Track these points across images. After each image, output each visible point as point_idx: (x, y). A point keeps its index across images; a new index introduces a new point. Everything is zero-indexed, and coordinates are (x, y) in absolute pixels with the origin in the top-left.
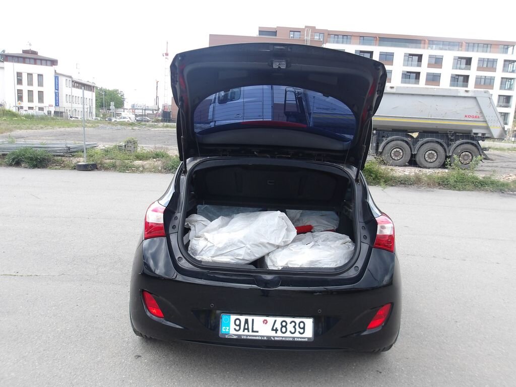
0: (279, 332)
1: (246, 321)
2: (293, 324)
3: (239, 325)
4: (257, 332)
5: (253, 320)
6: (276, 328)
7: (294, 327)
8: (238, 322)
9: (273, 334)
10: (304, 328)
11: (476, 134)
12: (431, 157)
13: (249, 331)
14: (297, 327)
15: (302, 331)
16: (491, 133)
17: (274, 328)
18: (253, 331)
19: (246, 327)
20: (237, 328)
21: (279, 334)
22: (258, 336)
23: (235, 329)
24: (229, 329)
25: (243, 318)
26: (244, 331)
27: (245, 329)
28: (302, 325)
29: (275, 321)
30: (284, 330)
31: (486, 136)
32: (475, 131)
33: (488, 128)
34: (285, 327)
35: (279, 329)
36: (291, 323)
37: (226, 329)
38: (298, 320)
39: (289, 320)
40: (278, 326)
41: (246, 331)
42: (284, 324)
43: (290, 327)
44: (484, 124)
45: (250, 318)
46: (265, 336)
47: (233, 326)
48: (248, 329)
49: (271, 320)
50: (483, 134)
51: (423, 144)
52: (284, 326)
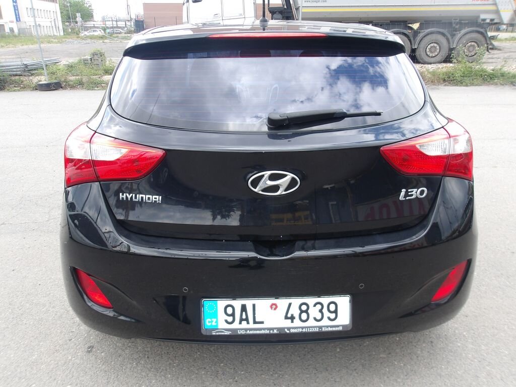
0: (297, 320)
1: (244, 308)
2: (319, 307)
3: (233, 315)
4: (262, 323)
5: (254, 306)
6: (292, 315)
7: (321, 311)
8: (230, 310)
9: (287, 324)
10: (336, 312)
11: (484, 20)
12: (433, 50)
13: (248, 323)
14: (325, 310)
15: (333, 316)
16: (500, 17)
17: (289, 315)
18: (255, 322)
19: (244, 317)
20: (230, 319)
21: (297, 323)
22: (264, 329)
23: (226, 321)
24: (217, 322)
25: (237, 304)
26: (240, 323)
27: (241, 320)
28: (332, 307)
29: (290, 305)
30: (304, 316)
31: (495, 21)
32: (483, 16)
33: (497, 12)
34: (306, 311)
35: (296, 315)
36: (315, 306)
37: (212, 322)
38: (325, 300)
39: (311, 301)
40: (295, 311)
41: (244, 323)
42: (304, 308)
43: (314, 312)
44: (493, 8)
45: (249, 303)
46: (275, 328)
47: (222, 317)
48: (247, 320)
49: (283, 303)
50: (492, 20)
51: (425, 37)
52: (304, 310)
